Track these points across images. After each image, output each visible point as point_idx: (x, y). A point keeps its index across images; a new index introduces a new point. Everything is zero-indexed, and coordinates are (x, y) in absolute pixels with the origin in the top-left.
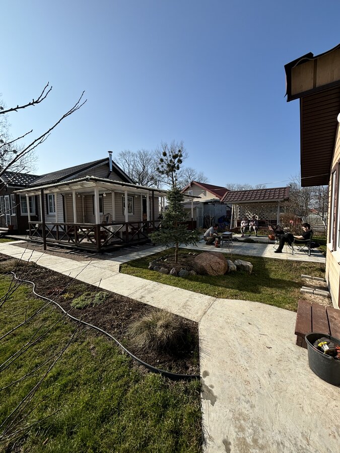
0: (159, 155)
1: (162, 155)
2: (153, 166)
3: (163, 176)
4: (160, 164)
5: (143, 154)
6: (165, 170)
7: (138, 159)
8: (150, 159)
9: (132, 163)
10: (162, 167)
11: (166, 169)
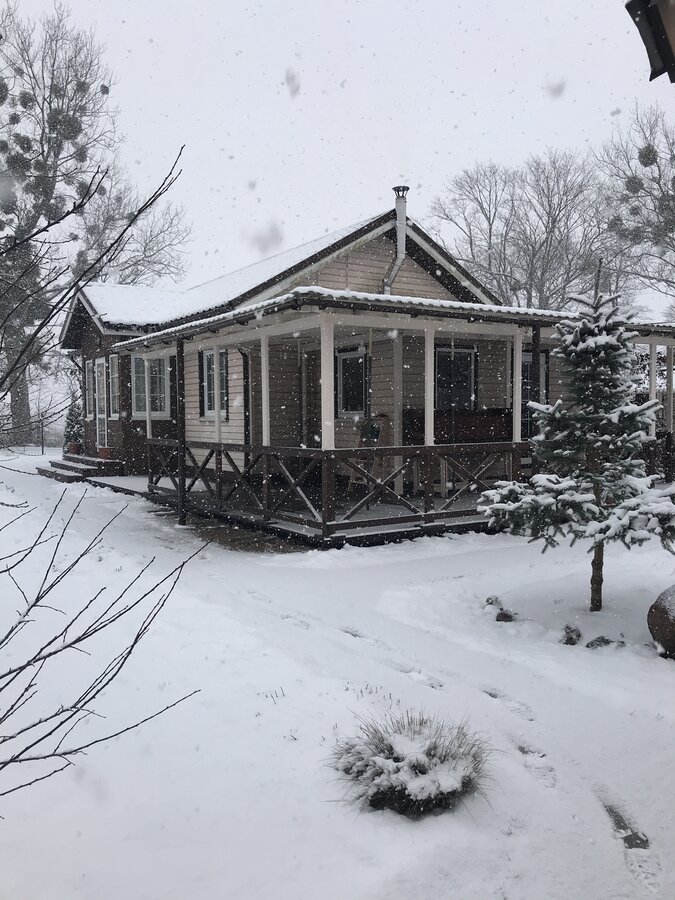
0: (622, 164)
1: (635, 163)
2: (591, 212)
3: (637, 250)
4: (625, 199)
5: (549, 168)
6: (649, 223)
7: (530, 193)
8: (581, 188)
9: (505, 211)
10: (635, 211)
11: (654, 218)
